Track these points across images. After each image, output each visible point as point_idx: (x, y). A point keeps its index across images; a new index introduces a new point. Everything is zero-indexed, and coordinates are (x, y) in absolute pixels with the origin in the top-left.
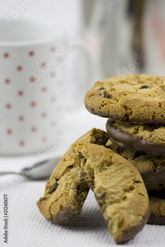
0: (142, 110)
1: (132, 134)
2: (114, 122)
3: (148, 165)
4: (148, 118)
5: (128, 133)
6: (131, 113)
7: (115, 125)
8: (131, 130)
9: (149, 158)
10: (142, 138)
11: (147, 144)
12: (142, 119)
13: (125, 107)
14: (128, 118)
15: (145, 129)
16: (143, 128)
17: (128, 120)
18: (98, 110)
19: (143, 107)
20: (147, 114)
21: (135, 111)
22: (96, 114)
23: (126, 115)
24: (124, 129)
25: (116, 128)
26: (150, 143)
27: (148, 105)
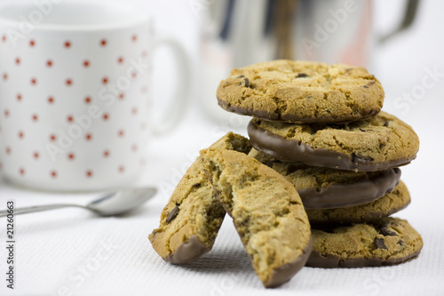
0: (299, 103)
1: (285, 138)
2: (259, 123)
3: (309, 182)
4: (308, 114)
5: (279, 137)
6: (285, 107)
7: (261, 126)
8: (285, 132)
9: (309, 173)
10: (300, 143)
11: (307, 150)
12: (300, 115)
13: (276, 99)
14: (280, 115)
15: (303, 130)
16: (301, 128)
17: (279, 118)
18: (237, 104)
19: (301, 98)
20: (307, 109)
21: (291, 105)
22: (233, 111)
23: (278, 111)
24: (274, 131)
25: (263, 130)
26: (312, 150)
27: (308, 96)
